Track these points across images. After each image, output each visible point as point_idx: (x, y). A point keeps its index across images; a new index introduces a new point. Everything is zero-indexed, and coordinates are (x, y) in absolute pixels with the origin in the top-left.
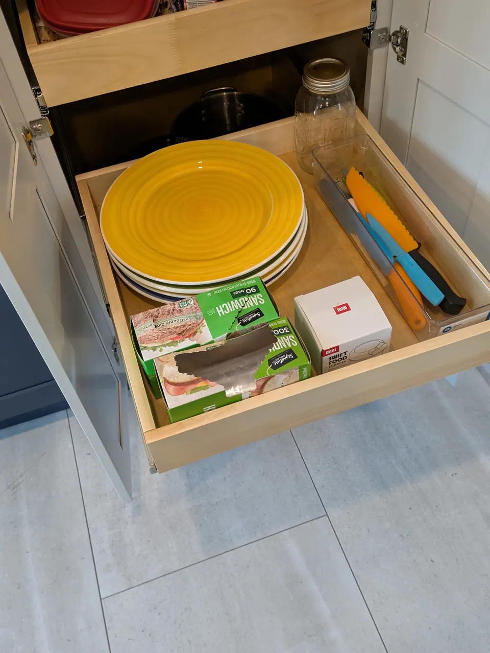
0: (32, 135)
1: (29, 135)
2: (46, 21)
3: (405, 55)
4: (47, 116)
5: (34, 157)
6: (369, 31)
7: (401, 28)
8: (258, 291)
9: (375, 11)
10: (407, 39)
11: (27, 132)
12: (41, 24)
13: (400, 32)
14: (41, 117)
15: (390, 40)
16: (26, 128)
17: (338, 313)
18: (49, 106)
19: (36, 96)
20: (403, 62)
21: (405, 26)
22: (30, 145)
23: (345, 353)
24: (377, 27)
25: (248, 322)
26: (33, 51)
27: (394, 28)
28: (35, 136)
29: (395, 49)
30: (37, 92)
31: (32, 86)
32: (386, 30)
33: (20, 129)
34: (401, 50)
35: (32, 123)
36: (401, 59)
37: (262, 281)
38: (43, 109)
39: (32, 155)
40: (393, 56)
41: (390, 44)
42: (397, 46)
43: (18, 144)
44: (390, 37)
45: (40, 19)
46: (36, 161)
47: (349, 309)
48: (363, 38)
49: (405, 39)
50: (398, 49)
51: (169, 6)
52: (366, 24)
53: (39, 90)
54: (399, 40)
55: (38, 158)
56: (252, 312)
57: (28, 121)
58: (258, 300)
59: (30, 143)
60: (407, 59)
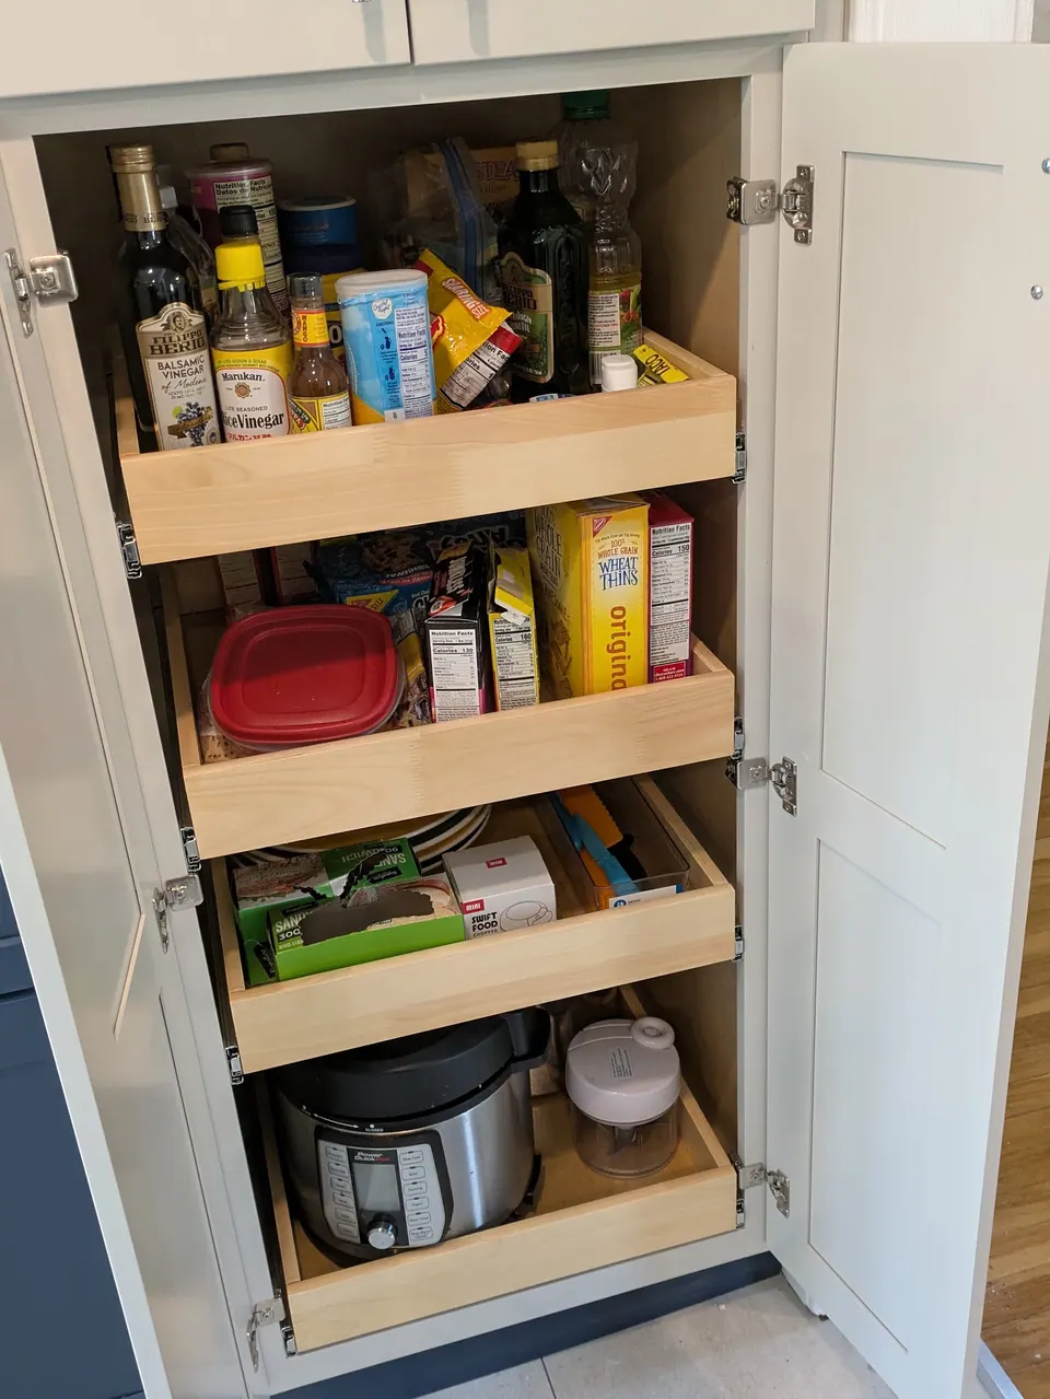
0: (167, 904)
1: (162, 903)
2: (222, 725)
3: (794, 801)
4: (197, 872)
5: (165, 939)
6: (734, 763)
7: (784, 761)
8: (400, 850)
9: (741, 733)
10: (795, 777)
11: (161, 896)
12: (213, 732)
13: (783, 766)
14: (187, 874)
15: (770, 777)
16: (161, 891)
17: (489, 866)
18: (203, 857)
19: (185, 842)
20: (792, 812)
21: (790, 757)
22: (161, 918)
23: (494, 914)
24: (747, 756)
25: (380, 880)
26: (193, 775)
27: (774, 760)
28: (171, 905)
29: (779, 792)
30: (188, 835)
31: (181, 826)
32: (763, 762)
33: (150, 893)
34: (788, 794)
35: (170, 883)
36: (790, 806)
37: (413, 852)
38: (193, 862)
39: (162, 935)
40: (776, 802)
41: (771, 784)
42: (782, 786)
43: (143, 916)
44: (770, 772)
45: (211, 725)
46: (167, 945)
47: (504, 863)
48: (727, 774)
49: (792, 778)
50: (783, 791)
51: (411, 708)
52: (731, 753)
53: (192, 833)
54: (784, 778)
55: (170, 941)
56: (388, 870)
57: (164, 881)
58: (398, 859)
59: (161, 915)
60: (799, 806)
